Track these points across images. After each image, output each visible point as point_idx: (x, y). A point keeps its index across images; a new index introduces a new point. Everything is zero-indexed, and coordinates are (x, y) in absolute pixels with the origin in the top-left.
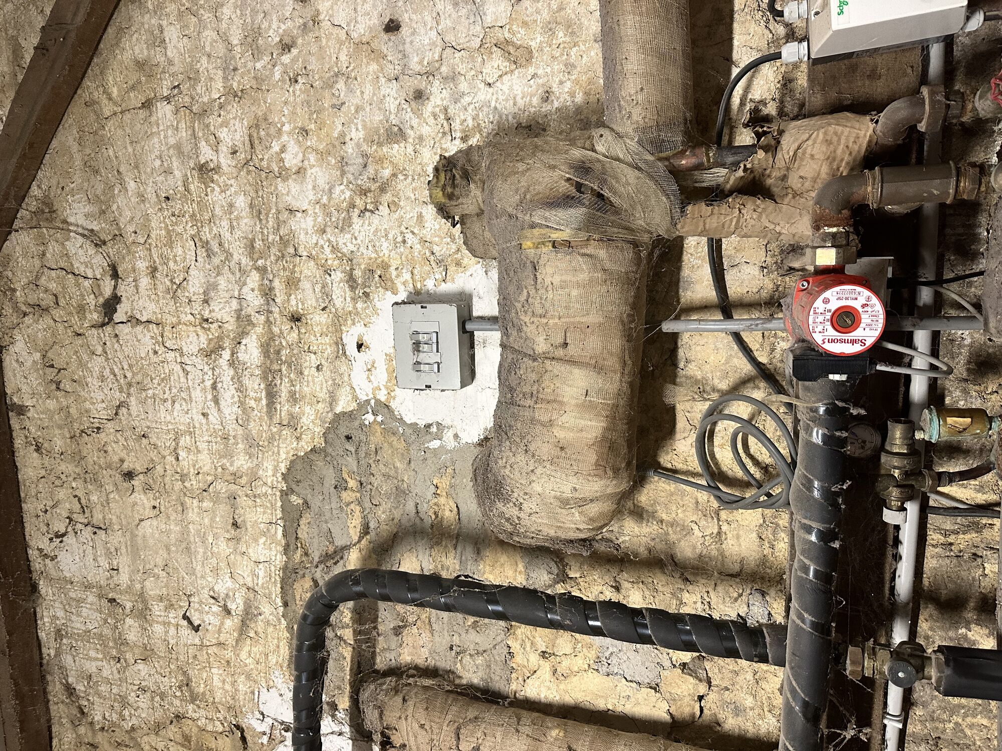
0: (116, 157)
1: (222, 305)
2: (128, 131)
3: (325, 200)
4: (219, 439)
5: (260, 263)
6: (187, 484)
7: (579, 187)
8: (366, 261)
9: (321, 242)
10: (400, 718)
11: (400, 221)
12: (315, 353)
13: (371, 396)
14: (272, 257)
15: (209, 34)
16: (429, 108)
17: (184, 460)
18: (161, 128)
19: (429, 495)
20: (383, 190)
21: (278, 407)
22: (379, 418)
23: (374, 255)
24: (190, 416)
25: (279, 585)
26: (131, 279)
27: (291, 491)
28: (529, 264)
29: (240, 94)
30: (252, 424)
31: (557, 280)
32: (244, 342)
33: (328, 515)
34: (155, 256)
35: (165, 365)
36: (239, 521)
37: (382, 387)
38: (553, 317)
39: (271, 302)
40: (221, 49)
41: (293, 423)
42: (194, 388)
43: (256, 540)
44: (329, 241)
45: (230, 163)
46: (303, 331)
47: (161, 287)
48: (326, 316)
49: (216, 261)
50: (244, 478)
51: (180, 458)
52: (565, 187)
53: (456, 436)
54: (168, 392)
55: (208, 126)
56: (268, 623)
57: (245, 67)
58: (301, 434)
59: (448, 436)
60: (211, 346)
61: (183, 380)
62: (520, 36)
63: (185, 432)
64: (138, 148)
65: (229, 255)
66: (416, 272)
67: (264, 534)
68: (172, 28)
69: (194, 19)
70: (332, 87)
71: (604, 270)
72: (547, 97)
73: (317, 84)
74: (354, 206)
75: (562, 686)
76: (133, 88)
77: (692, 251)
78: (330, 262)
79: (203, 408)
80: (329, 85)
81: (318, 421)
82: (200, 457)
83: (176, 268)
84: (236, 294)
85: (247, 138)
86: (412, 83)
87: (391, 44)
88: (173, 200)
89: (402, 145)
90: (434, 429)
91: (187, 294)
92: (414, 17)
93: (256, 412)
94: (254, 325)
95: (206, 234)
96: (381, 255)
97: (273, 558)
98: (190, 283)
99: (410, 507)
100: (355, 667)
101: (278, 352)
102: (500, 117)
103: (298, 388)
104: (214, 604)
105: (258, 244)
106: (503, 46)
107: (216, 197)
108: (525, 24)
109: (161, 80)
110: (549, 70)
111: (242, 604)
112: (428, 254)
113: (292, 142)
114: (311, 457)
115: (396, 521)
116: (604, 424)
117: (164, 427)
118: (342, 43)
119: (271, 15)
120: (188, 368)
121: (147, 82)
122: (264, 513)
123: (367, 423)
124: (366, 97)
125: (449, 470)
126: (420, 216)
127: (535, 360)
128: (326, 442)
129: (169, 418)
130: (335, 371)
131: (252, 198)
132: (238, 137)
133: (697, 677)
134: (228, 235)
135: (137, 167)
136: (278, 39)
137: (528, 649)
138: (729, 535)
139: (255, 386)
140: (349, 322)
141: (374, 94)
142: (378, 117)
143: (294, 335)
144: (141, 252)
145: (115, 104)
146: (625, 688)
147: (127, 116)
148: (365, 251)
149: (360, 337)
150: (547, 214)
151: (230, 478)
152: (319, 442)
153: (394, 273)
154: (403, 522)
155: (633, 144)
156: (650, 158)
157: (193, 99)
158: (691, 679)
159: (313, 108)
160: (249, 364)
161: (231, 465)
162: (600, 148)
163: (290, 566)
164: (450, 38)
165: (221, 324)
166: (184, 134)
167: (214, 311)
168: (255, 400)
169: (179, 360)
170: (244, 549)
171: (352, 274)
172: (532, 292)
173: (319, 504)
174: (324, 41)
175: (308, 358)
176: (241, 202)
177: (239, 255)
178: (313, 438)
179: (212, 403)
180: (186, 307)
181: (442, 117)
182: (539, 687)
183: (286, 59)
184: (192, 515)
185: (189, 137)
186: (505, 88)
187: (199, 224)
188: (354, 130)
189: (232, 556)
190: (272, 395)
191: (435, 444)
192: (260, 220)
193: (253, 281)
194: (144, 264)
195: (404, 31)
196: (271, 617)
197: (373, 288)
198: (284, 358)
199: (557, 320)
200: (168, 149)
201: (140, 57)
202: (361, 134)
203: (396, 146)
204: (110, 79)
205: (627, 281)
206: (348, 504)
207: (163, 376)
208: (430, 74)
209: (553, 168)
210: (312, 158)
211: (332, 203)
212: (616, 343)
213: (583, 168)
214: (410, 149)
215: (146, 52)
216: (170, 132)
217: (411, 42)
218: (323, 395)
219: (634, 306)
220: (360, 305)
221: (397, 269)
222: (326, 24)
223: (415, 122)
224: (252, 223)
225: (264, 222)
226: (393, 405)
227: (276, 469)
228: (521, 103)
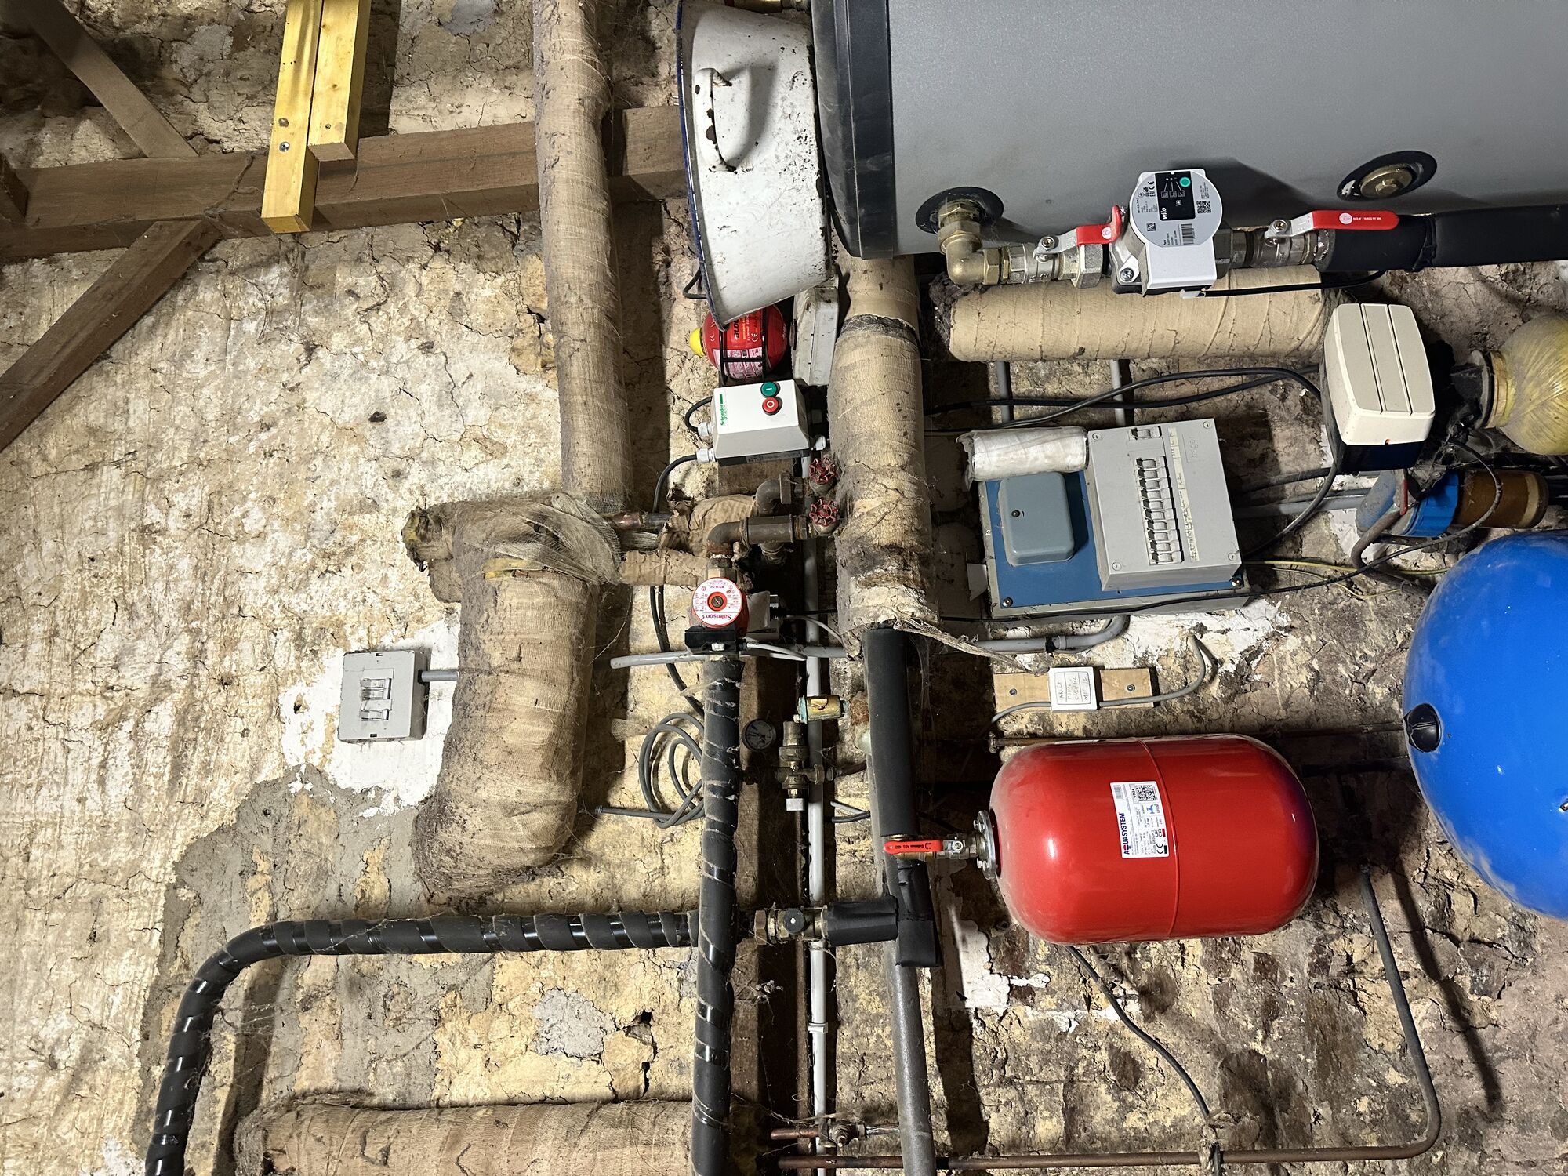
0: (36, 517)
1: (135, 671)
2: (59, 491)
3: (283, 562)
4: (94, 828)
5: (194, 624)
6: (33, 892)
7: (537, 528)
8: (319, 619)
9: (271, 602)
10: (291, 1136)
11: (363, 582)
12: (242, 718)
13: (303, 761)
14: (210, 619)
15: (182, 410)
16: (405, 485)
17: (37, 860)
18: (103, 490)
19: (357, 872)
20: (348, 553)
21: (184, 781)
22: (308, 787)
23: (329, 614)
24: (59, 803)
25: (141, 1011)
26: (18, 645)
27: (181, 882)
28: (491, 590)
29: (206, 463)
30: (145, 805)
31: (515, 602)
32: (155, 709)
33: (225, 910)
34: (59, 620)
35: (40, 743)
36: (99, 932)
37: (317, 750)
38: (509, 633)
39: (200, 665)
40: (193, 423)
41: (200, 800)
42: (74, 769)
43: (119, 955)
44: (281, 601)
45: (179, 525)
46: (232, 693)
47: (58, 654)
48: (263, 676)
49: (139, 624)
50: (120, 874)
51: (32, 858)
52: (525, 528)
53: (397, 799)
54: (34, 775)
55: (162, 490)
56: (113, 1070)
57: (217, 440)
58: (208, 811)
59: (388, 802)
60: (110, 718)
61: (60, 759)
62: (498, 435)
63: (47, 823)
64: (69, 508)
65: (157, 618)
66: (373, 629)
67: (132, 944)
68: (140, 401)
69: (167, 395)
70: (309, 462)
71: (557, 597)
72: (518, 482)
73: (293, 459)
74: (314, 568)
75: (494, 1079)
76: (77, 451)
77: (640, 607)
78: (277, 622)
79: (81, 792)
80: (306, 460)
81: (233, 795)
82: (62, 853)
83: (84, 631)
84: (157, 659)
85: (205, 503)
86: (390, 465)
87: (374, 431)
88: (100, 560)
89: (375, 515)
90: (371, 795)
91: (92, 660)
92: (400, 412)
93: (153, 790)
94: (172, 691)
95: (133, 596)
96: (337, 613)
97: (139, 976)
98: (100, 647)
99: (332, 891)
100: (231, 1109)
101: (197, 719)
102: (475, 496)
103: (213, 758)
104: (33, 1058)
105: (197, 606)
106: (483, 442)
107: (156, 558)
108: (502, 426)
109: (115, 445)
110: (521, 462)
111: (78, 1051)
112: (388, 611)
113: (257, 509)
114: (217, 838)
115: (312, 909)
116: (551, 730)
117: (17, 820)
118: (324, 427)
119: (254, 398)
120: (71, 745)
121: (96, 446)
122: (138, 917)
123: (293, 791)
124: (343, 473)
125: (385, 841)
126: (385, 578)
127: (490, 673)
128: (238, 818)
129: (27, 808)
130: (264, 735)
131: (199, 561)
132: (194, 501)
133: (641, 1040)
134: (161, 597)
135: (61, 527)
136: (258, 419)
137: (458, 1044)
138: (671, 870)
139: (158, 759)
140: (290, 682)
141: (352, 471)
142: (352, 491)
143: (221, 699)
144: (41, 615)
145: (50, 465)
146: (565, 1065)
147: (61, 478)
148: (319, 610)
149: (300, 698)
150: (509, 547)
151: (100, 877)
152: (230, 819)
153: (349, 630)
154: (320, 910)
155: (582, 504)
156: (596, 516)
157: (149, 465)
158: (636, 1043)
159: (285, 480)
160: (156, 735)
161: (104, 860)
162: (556, 505)
163: (162, 983)
164: (432, 431)
165: (129, 691)
166: (130, 497)
167: (123, 677)
168: (155, 777)
169: (61, 736)
170: (99, 970)
171: (300, 633)
172: (492, 614)
173: (217, 898)
174: (307, 424)
175: (233, 723)
176: (185, 565)
177: (170, 616)
178: (222, 816)
179: (96, 786)
180: (87, 674)
181: (418, 492)
182: (468, 1084)
183: (264, 436)
184: (30, 934)
185: (135, 500)
186: (481, 474)
187: (127, 586)
188: (326, 501)
189: (79, 983)
190: (178, 768)
191: (371, 812)
192: (204, 582)
193: (181, 644)
194: (42, 629)
195: (389, 422)
196: (120, 1060)
197: (323, 646)
198: (202, 725)
199: (512, 636)
200: (107, 511)
201: (94, 424)
202: (333, 504)
203: (368, 516)
204: (51, 441)
205: (575, 609)
206: (253, 893)
207: (33, 756)
208: (409, 458)
209: (515, 514)
210: (276, 524)
211: (290, 565)
212: (566, 660)
213: (542, 517)
214: (382, 519)
215: (102, 420)
216: (113, 495)
217: (395, 432)
218: (244, 764)
219: (583, 632)
220: (305, 664)
221: (352, 626)
222: (311, 411)
223: (390, 496)
224: (194, 584)
225: (208, 584)
226: (327, 769)
227: (166, 858)
228: (494, 486)
